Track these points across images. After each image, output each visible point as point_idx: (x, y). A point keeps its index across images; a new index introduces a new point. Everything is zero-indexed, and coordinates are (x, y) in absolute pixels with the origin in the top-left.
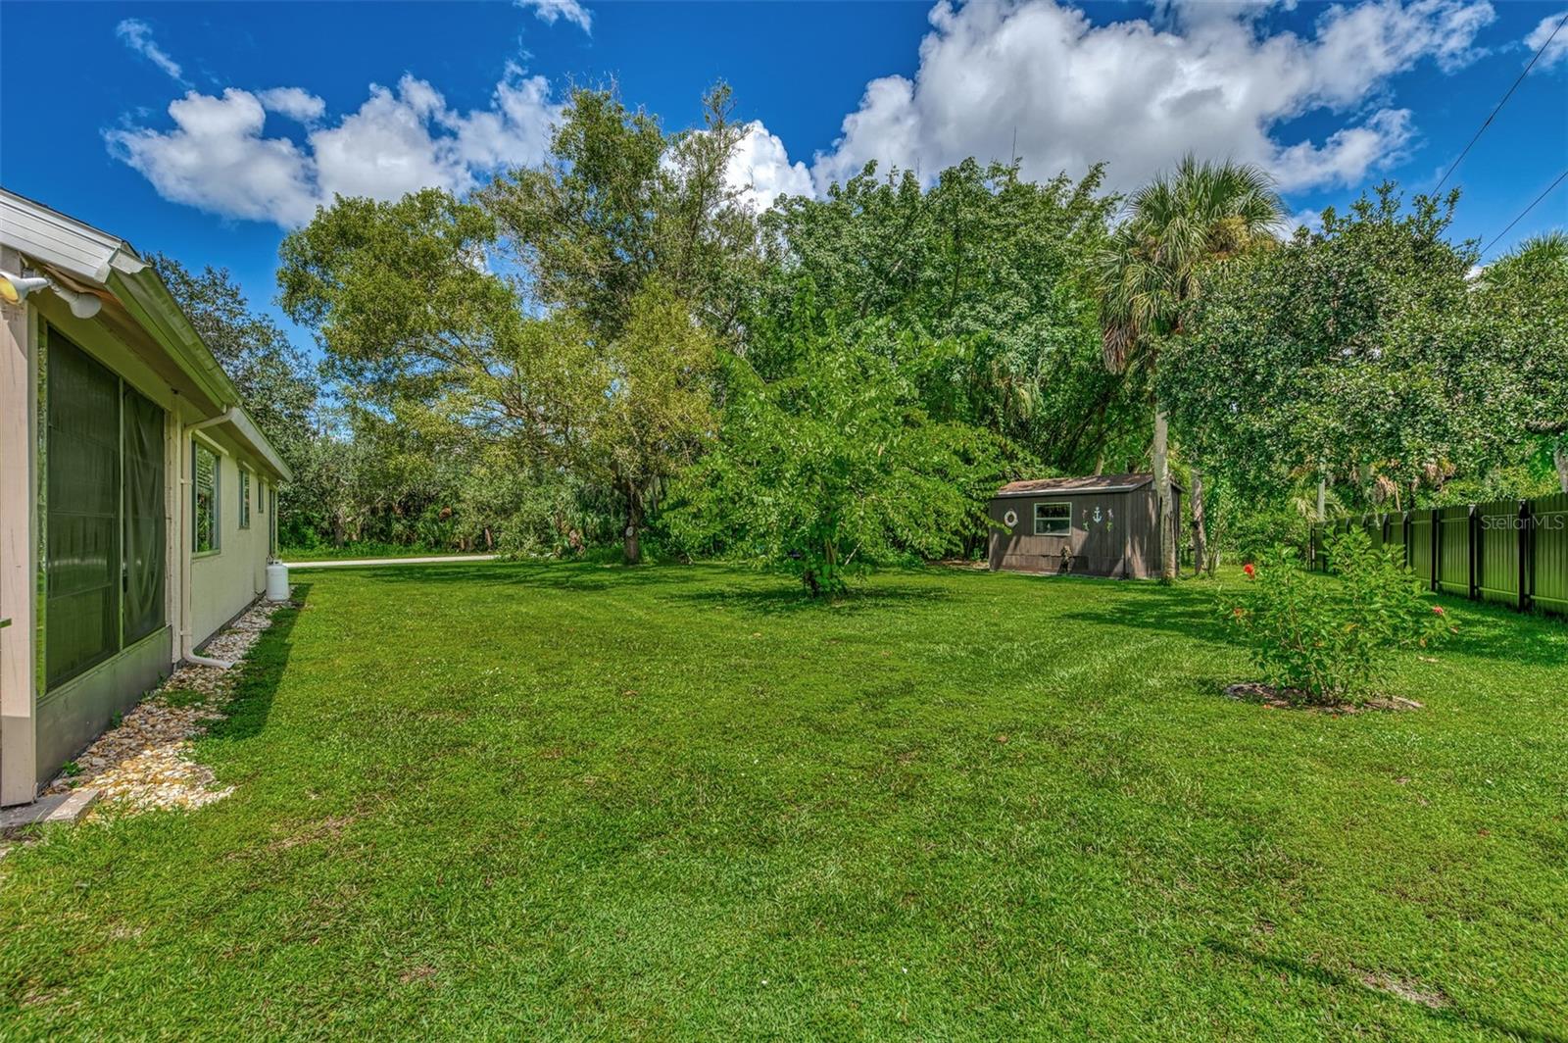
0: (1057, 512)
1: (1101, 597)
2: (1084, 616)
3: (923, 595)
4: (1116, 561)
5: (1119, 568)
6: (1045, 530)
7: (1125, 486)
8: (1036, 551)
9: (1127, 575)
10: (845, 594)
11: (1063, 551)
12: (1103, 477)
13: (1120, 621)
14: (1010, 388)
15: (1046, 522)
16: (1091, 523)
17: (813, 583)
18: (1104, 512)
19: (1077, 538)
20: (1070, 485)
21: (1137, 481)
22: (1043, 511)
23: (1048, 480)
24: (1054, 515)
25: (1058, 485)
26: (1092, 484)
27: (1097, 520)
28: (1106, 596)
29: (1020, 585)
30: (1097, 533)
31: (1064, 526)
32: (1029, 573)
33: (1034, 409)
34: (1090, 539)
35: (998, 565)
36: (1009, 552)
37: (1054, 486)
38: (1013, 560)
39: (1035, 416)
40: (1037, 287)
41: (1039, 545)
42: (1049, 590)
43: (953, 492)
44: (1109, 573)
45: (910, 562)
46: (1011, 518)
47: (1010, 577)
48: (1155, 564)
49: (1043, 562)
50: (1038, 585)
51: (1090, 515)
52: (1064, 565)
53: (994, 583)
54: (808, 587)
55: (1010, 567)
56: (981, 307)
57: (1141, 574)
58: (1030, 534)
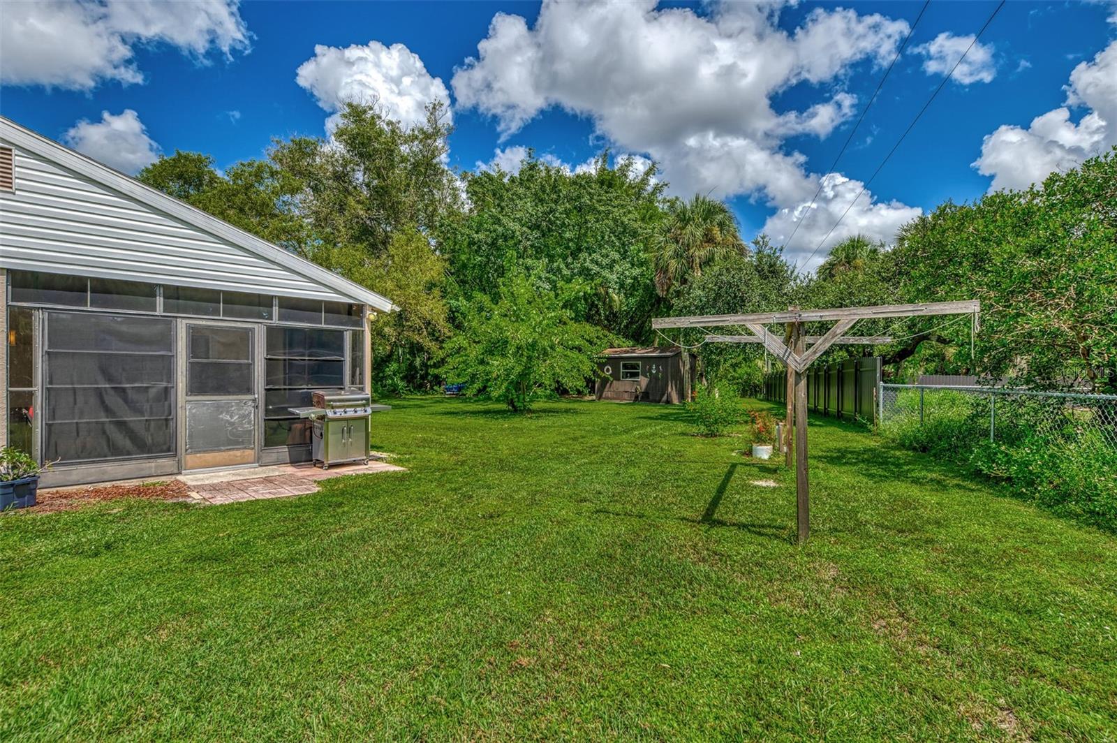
0: (634, 367)
1: (655, 410)
2: (645, 418)
3: (567, 411)
4: (664, 395)
5: (665, 398)
6: (627, 377)
7: (668, 354)
8: (621, 389)
9: (669, 402)
10: (530, 411)
11: (636, 389)
12: (656, 349)
13: (660, 419)
14: (607, 293)
15: (627, 373)
16: (651, 373)
17: (514, 406)
18: (657, 368)
19: (643, 381)
20: (640, 352)
21: (674, 351)
22: (625, 367)
23: (628, 349)
24: (631, 369)
25: (633, 352)
26: (651, 352)
27: (654, 372)
28: (656, 411)
29: (614, 407)
30: (653, 379)
31: (636, 375)
32: (618, 402)
33: (620, 305)
34: (650, 381)
35: (600, 398)
36: (606, 390)
37: (632, 352)
38: (609, 394)
39: (620, 310)
40: (623, 244)
41: (625, 385)
42: (629, 408)
43: (585, 359)
44: (659, 401)
45: (551, 395)
46: (608, 370)
47: (608, 403)
48: (682, 396)
49: (626, 396)
50: (624, 407)
51: (651, 369)
52: (637, 397)
53: (600, 406)
54: (511, 408)
55: (607, 398)
56: (594, 255)
57: (676, 401)
58: (619, 380)
